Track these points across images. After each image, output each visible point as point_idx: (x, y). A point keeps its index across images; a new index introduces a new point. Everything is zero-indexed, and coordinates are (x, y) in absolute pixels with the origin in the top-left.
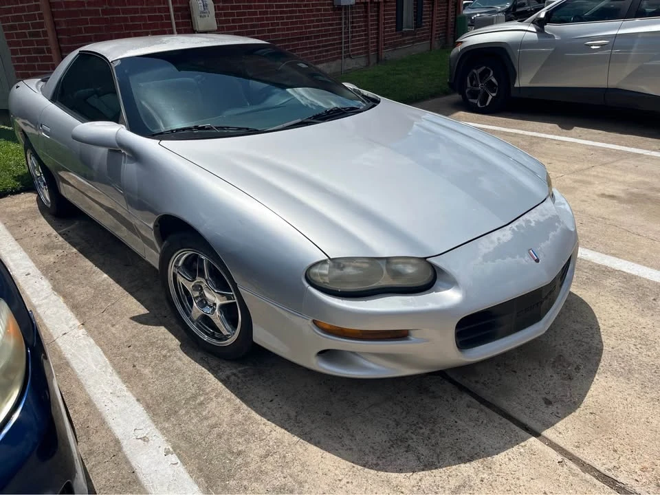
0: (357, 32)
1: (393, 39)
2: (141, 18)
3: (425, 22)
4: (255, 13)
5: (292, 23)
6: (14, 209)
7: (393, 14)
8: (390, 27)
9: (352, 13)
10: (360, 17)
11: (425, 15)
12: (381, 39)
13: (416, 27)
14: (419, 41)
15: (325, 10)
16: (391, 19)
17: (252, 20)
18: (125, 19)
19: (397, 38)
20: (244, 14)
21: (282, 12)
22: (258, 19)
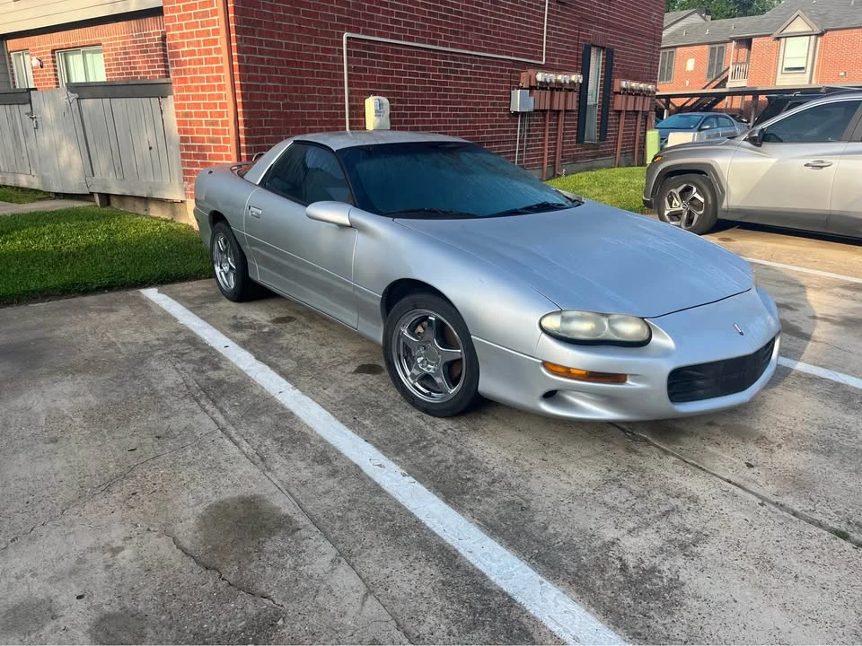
0: (533, 141)
1: (573, 151)
2: (318, 115)
3: (610, 135)
4: (428, 115)
5: (465, 128)
6: (188, 294)
7: (574, 124)
8: (571, 138)
9: (529, 121)
10: (537, 125)
11: (611, 127)
12: (559, 150)
13: (600, 140)
14: (602, 156)
15: (500, 116)
16: (571, 129)
17: (424, 122)
18: (303, 115)
19: (577, 151)
20: (417, 115)
21: (455, 116)
22: (431, 122)
